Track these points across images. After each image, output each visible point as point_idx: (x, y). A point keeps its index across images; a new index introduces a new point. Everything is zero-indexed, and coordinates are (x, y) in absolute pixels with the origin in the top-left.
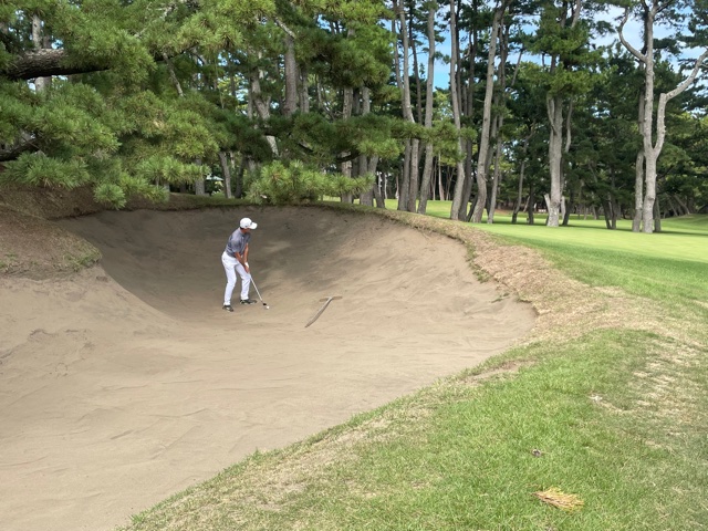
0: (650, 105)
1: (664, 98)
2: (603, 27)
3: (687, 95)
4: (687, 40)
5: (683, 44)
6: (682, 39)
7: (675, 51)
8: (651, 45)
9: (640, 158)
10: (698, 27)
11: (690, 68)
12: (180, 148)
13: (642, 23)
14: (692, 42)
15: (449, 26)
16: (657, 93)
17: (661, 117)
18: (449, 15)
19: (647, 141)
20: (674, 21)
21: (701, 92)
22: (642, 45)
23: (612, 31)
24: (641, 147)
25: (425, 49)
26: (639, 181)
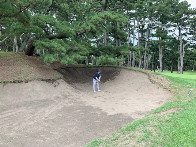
0: (181, 47)
1: (184, 45)
2: (170, 31)
3: (189, 45)
4: (189, 33)
5: (188, 34)
6: (188, 33)
7: (186, 36)
8: (181, 35)
9: (179, 58)
10: (191, 31)
11: (189, 39)
12: (81, 53)
13: (179, 30)
14: (190, 34)
15: (137, 32)
16: (182, 45)
17: (184, 50)
18: (137, 30)
19: (181, 55)
20: (186, 30)
21: (192, 44)
22: (179, 35)
23: (172, 32)
24: (179, 56)
25: (132, 37)
26: (179, 63)
